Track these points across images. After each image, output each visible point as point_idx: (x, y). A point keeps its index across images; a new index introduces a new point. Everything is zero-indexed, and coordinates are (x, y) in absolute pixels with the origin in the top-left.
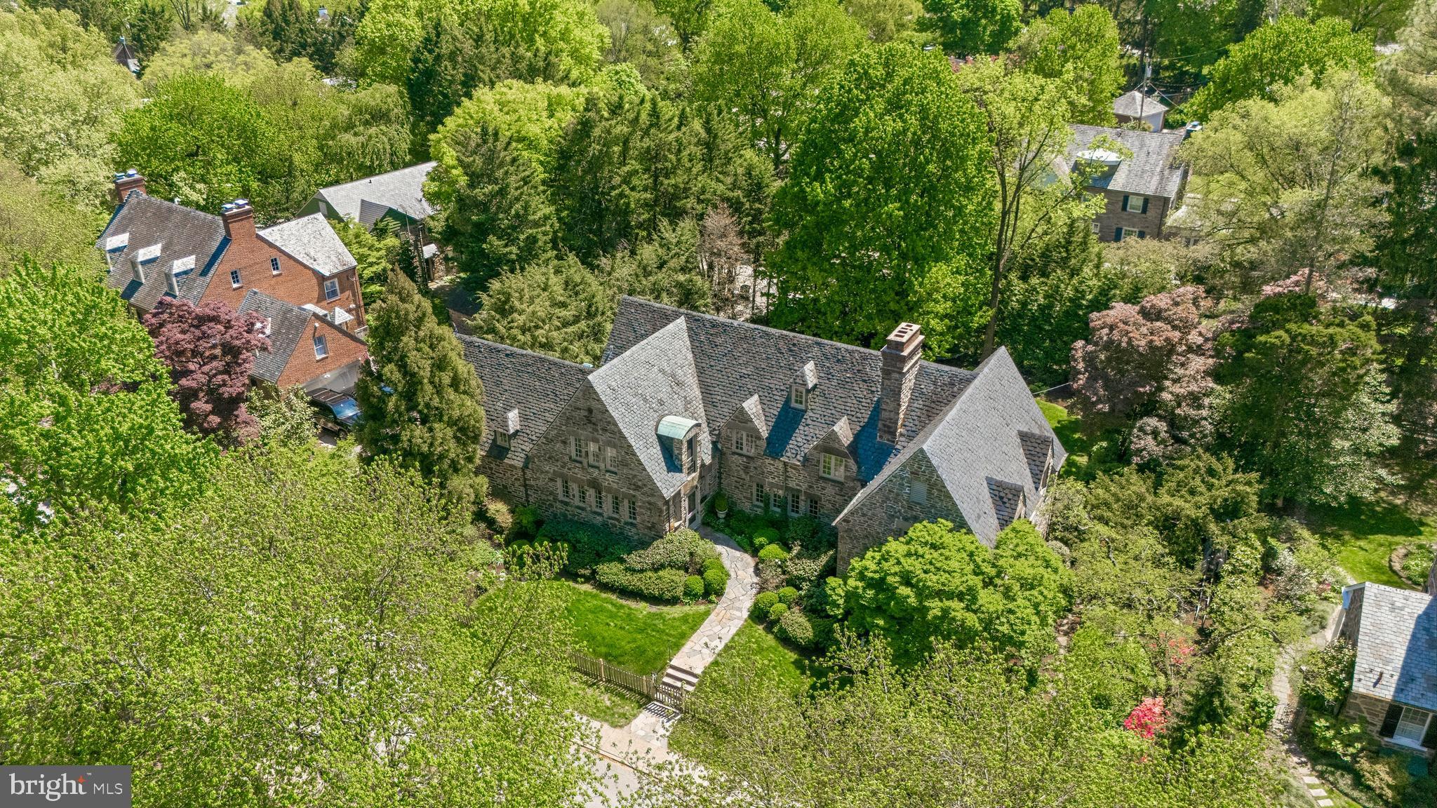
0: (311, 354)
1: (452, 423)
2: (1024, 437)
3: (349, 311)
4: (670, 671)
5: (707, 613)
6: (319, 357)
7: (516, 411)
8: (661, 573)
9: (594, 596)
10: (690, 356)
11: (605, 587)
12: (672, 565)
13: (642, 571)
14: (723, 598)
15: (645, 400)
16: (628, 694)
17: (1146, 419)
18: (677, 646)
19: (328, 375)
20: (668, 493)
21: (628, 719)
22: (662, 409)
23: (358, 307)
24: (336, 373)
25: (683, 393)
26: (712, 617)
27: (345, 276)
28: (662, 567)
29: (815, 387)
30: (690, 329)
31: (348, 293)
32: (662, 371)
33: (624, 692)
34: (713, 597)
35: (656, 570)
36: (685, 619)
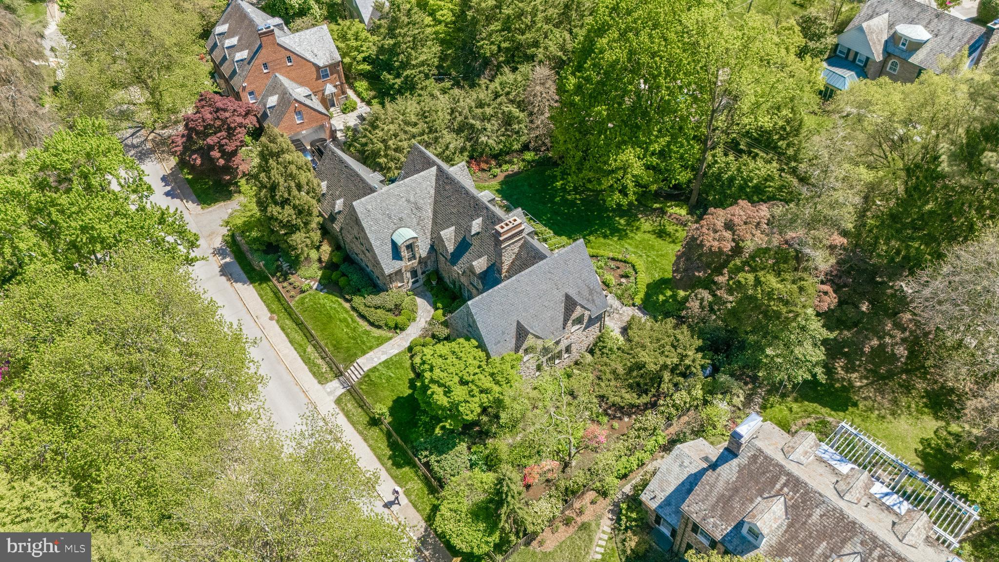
0: (293, 120)
1: (295, 207)
2: (568, 297)
3: (336, 86)
4: (355, 364)
5: (391, 338)
6: (298, 122)
7: (342, 200)
8: (378, 311)
9: (347, 312)
10: (433, 192)
11: (354, 309)
12: (384, 308)
13: (369, 307)
14: (404, 333)
15: (390, 218)
16: (334, 368)
17: (700, 290)
18: (364, 353)
19: (304, 132)
20: (387, 272)
21: (327, 381)
22: (401, 223)
23: (342, 83)
24: (310, 131)
25: (419, 214)
26: (391, 342)
27: (333, 67)
28: (379, 307)
29: (478, 233)
30: (437, 175)
31: (335, 76)
32: (408, 201)
33: (334, 366)
34: (398, 331)
35: (376, 308)
36: (378, 338)
